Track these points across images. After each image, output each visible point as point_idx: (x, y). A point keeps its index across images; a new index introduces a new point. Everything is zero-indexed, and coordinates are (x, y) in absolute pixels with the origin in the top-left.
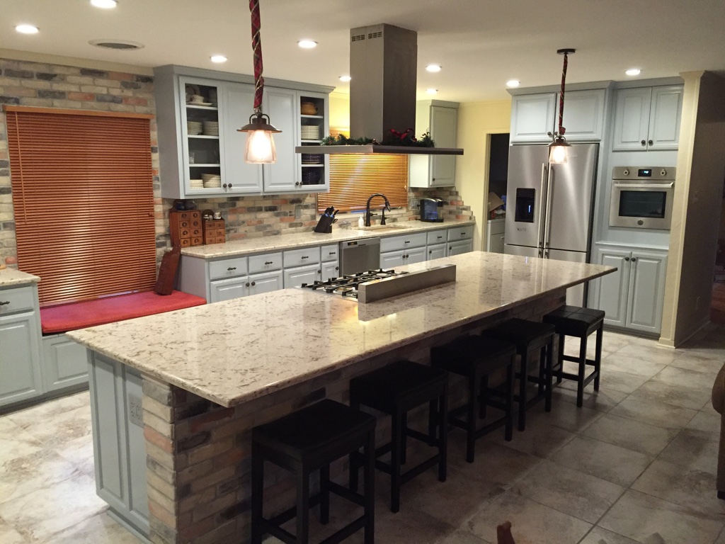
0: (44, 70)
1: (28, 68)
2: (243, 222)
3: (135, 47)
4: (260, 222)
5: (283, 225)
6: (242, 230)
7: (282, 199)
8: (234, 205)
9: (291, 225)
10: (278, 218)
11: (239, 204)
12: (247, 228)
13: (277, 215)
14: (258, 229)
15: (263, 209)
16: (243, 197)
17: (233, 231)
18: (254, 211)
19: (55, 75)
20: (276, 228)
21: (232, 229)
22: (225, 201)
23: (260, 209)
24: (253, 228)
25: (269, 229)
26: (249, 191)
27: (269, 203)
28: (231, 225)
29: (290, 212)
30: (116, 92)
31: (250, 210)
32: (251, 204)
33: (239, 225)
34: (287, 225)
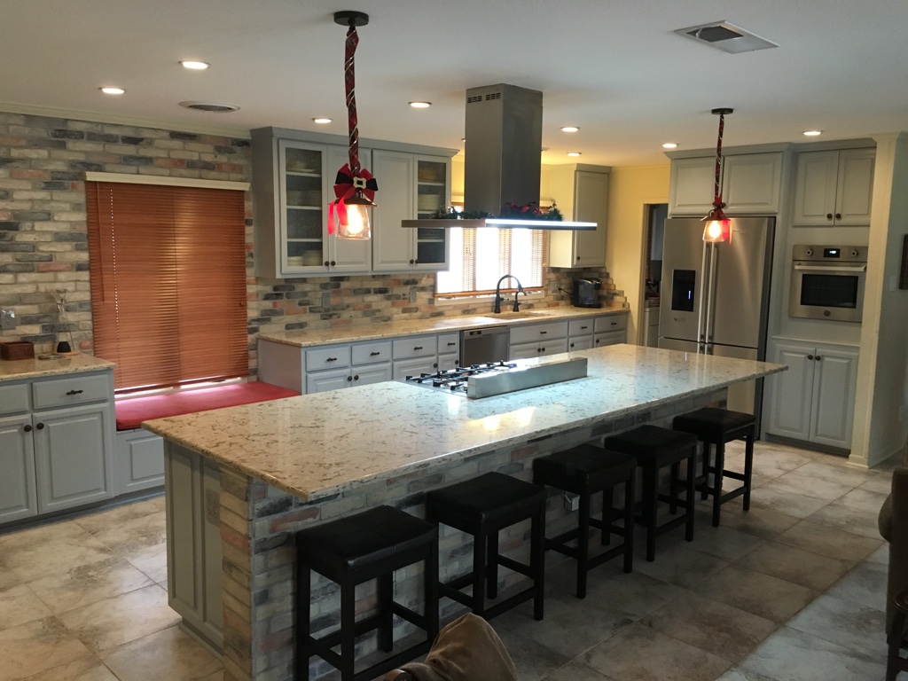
0: (130, 134)
1: (114, 131)
2: (348, 306)
3: (230, 109)
4: (369, 306)
5: (395, 310)
6: (346, 315)
7: (394, 280)
8: (338, 286)
9: (405, 311)
10: (389, 302)
11: (344, 285)
12: (353, 313)
13: (388, 298)
14: (366, 314)
15: (372, 291)
16: (349, 277)
17: (336, 316)
18: (359, 294)
19: (142, 139)
20: (386, 313)
21: (335, 314)
22: (328, 281)
23: (368, 291)
24: (359, 313)
25: (378, 314)
26: (355, 270)
27: (378, 284)
28: (334, 310)
29: (404, 295)
30: (209, 158)
31: (356, 292)
32: (357, 285)
33: (343, 309)
34: (401, 310)
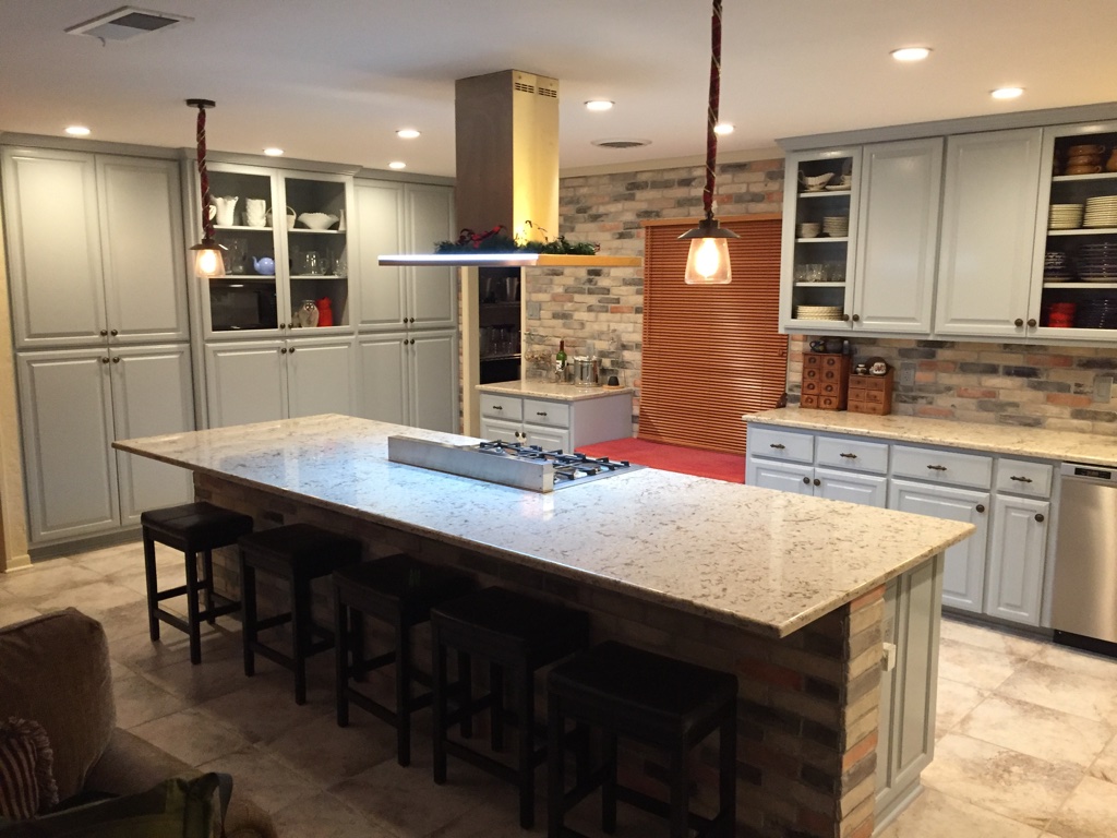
0: (684, 175)
1: (667, 176)
2: (949, 389)
3: (640, 144)
4: (992, 393)
5: (1052, 409)
6: (943, 402)
7: (1056, 356)
8: (933, 355)
9: (1078, 414)
10: (1041, 395)
11: (942, 354)
12: (957, 401)
13: (1037, 387)
14: (983, 407)
15: (1001, 370)
17: (924, 401)
18: (974, 372)
20: (1030, 412)
21: (923, 397)
23: (992, 370)
24: (971, 403)
25: (1010, 411)
26: (896, 329)
27: (1017, 360)
28: (920, 390)
31: (965, 368)
32: (971, 357)
33: (938, 392)
34: (1067, 411)
